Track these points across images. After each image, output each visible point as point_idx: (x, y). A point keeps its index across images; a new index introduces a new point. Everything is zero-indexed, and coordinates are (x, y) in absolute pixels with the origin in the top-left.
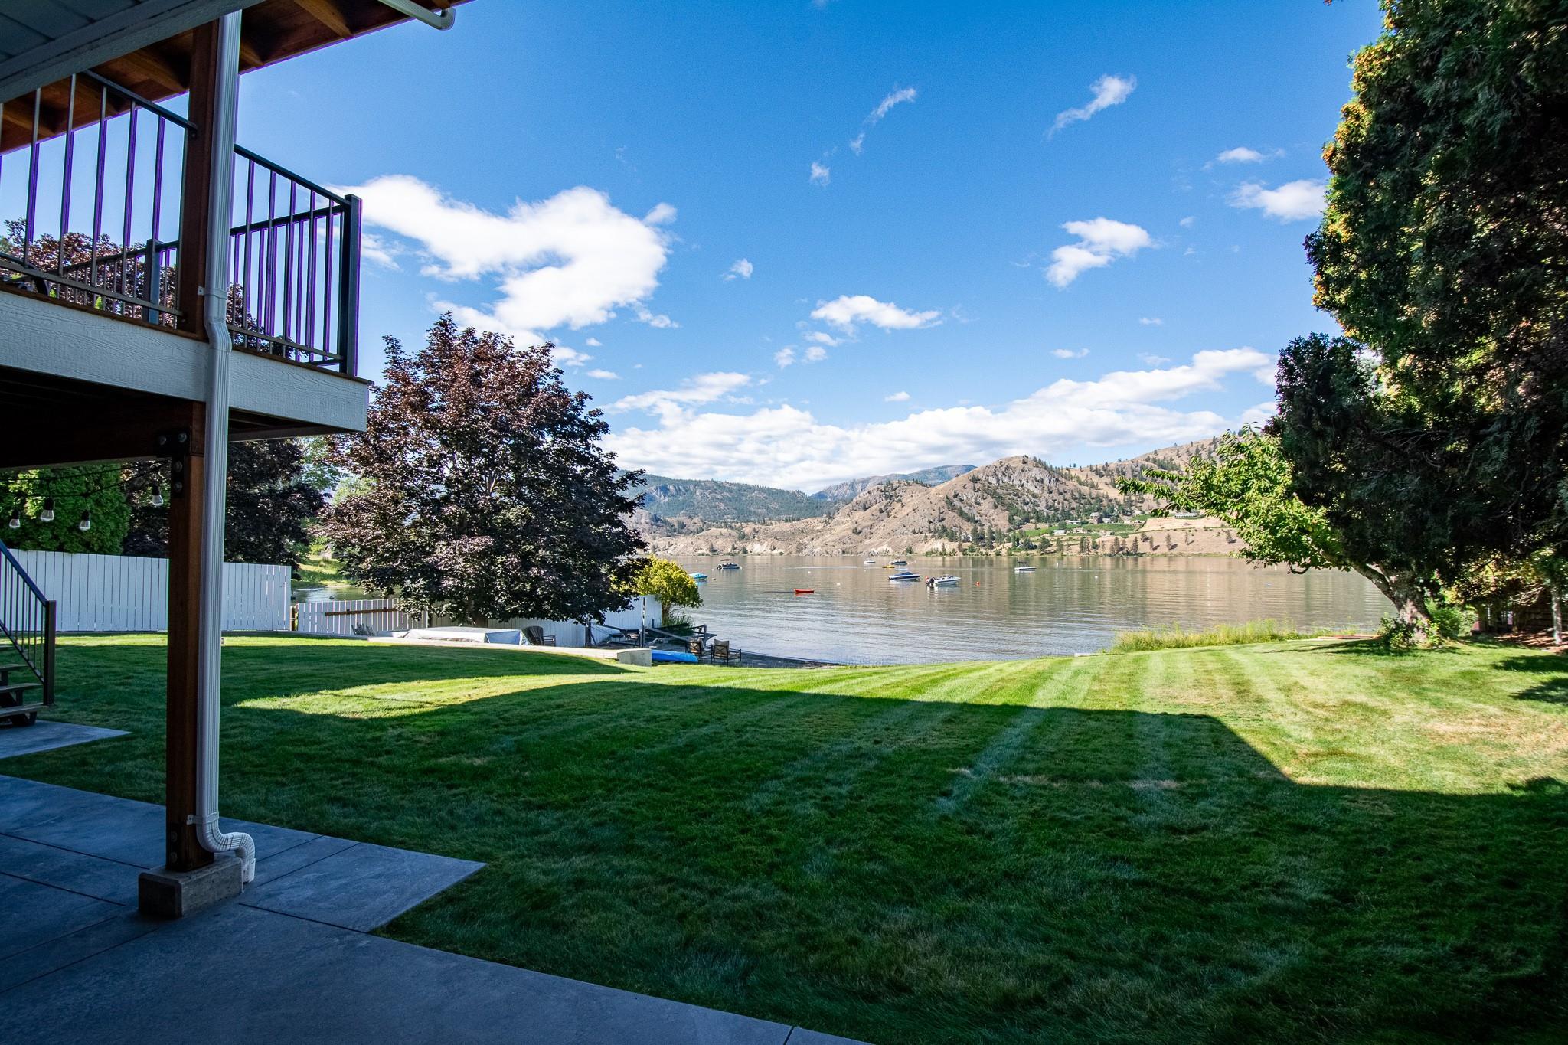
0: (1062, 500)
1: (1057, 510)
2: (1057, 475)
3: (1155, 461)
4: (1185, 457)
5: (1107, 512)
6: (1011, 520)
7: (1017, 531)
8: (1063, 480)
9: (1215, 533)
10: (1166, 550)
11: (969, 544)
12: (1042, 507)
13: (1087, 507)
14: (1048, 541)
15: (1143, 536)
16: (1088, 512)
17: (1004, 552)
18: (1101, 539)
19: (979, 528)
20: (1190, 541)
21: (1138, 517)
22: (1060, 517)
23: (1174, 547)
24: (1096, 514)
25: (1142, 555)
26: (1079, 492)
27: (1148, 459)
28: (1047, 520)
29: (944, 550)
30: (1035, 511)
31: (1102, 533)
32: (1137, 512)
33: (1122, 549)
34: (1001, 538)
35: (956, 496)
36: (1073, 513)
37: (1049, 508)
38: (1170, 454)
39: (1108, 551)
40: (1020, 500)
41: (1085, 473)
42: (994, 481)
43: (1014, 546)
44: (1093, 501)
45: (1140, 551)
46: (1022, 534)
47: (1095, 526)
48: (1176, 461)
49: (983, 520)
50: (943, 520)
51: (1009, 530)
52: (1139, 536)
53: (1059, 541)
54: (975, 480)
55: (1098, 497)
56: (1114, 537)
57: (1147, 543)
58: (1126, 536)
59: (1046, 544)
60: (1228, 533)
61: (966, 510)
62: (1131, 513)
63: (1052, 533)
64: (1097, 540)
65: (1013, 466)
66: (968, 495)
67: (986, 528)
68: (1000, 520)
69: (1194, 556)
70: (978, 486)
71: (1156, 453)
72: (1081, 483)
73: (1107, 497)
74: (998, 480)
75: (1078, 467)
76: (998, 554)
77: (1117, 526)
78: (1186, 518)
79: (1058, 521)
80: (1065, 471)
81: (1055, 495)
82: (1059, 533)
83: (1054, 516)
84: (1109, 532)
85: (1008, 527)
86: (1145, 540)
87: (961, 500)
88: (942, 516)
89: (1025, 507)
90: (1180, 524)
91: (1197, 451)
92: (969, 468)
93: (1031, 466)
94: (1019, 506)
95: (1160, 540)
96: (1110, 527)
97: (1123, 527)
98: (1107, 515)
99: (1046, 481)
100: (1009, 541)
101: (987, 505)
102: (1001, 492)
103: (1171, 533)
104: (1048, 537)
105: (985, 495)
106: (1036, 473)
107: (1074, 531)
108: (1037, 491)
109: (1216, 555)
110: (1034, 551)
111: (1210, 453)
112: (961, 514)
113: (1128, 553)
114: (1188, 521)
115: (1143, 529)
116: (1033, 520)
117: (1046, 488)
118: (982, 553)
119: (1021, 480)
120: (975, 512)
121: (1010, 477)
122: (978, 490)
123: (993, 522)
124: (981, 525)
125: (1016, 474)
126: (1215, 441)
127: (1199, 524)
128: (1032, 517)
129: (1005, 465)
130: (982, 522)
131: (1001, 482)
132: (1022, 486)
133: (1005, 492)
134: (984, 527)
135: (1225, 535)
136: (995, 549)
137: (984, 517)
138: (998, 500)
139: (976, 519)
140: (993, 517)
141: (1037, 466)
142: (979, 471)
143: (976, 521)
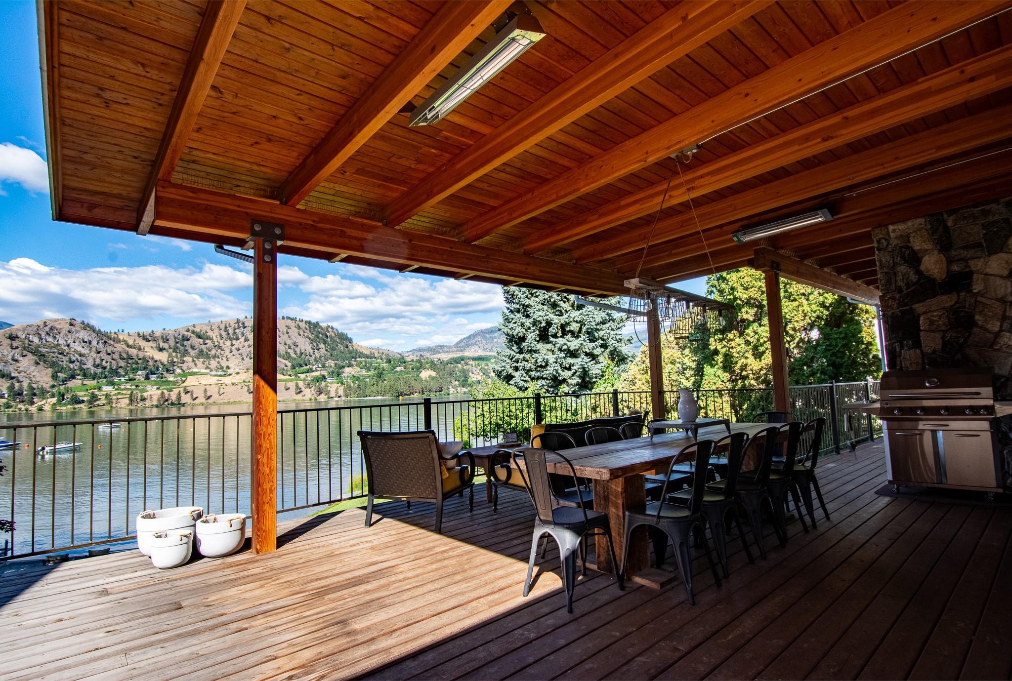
0: (110, 360)
1: (104, 368)
2: (106, 338)
3: (193, 332)
4: (217, 330)
5: (152, 370)
6: (54, 377)
7: (62, 387)
8: (112, 343)
9: (239, 387)
10: (203, 400)
11: (5, 401)
12: (89, 365)
13: (134, 366)
14: (96, 396)
15: (185, 389)
16: (135, 370)
17: (47, 408)
18: (149, 393)
19: (17, 385)
20: (221, 393)
21: (179, 375)
22: (110, 374)
23: (209, 397)
24: (144, 372)
25: (184, 405)
26: (127, 353)
27: (188, 331)
28: (94, 377)
30: (81, 369)
31: (149, 387)
32: (178, 371)
33: (167, 400)
34: (43, 393)
36: (121, 371)
37: (96, 366)
38: (205, 328)
39: (155, 403)
40: (65, 359)
41: (133, 338)
42: (36, 340)
43: (59, 402)
44: (140, 362)
45: (183, 401)
46: (67, 391)
47: (142, 382)
48: (210, 333)
49: (21, 376)
51: (53, 386)
52: (182, 390)
53: (107, 396)
54: (12, 338)
55: (144, 358)
56: (160, 391)
57: (189, 395)
58: (170, 390)
59: (94, 398)
60: (248, 386)
62: (174, 371)
63: (100, 388)
64: (145, 395)
65: (58, 326)
67: (25, 385)
68: (43, 377)
69: (225, 403)
70: (16, 343)
71: (194, 326)
72: (128, 346)
73: (153, 358)
74: (41, 339)
75: (126, 332)
76: (40, 409)
77: (162, 382)
78: (217, 376)
79: (105, 377)
80: (113, 335)
81: (103, 355)
82: (107, 389)
83: (102, 373)
84: (155, 387)
85: (51, 383)
86: (187, 392)
89: (71, 366)
90: (213, 380)
91: (226, 327)
93: (78, 329)
94: (64, 364)
95: (198, 393)
96: (156, 382)
97: (168, 382)
98: (153, 373)
99: (94, 343)
100: (53, 396)
101: (27, 363)
102: (44, 350)
103: (208, 387)
104: (96, 392)
105: (25, 353)
106: (84, 335)
107: (122, 386)
108: (85, 351)
109: (240, 402)
110: (82, 405)
111: (235, 329)
113: (172, 404)
114: (220, 378)
115: (184, 384)
116: (79, 377)
117: (94, 349)
118: (20, 409)
119: (66, 341)
120: (11, 369)
121: (55, 338)
122: (17, 348)
123: (34, 379)
124: (18, 381)
125: (61, 335)
126: (238, 321)
127: (227, 380)
128: (79, 375)
129: (49, 326)
130: (21, 379)
131: (44, 341)
132: (68, 346)
133: (49, 350)
134: (22, 384)
135: (246, 388)
136: (36, 405)
137: (23, 374)
138: (41, 358)
139: (13, 375)
140: (34, 374)
141: (85, 329)
142: (18, 330)
143: (13, 378)
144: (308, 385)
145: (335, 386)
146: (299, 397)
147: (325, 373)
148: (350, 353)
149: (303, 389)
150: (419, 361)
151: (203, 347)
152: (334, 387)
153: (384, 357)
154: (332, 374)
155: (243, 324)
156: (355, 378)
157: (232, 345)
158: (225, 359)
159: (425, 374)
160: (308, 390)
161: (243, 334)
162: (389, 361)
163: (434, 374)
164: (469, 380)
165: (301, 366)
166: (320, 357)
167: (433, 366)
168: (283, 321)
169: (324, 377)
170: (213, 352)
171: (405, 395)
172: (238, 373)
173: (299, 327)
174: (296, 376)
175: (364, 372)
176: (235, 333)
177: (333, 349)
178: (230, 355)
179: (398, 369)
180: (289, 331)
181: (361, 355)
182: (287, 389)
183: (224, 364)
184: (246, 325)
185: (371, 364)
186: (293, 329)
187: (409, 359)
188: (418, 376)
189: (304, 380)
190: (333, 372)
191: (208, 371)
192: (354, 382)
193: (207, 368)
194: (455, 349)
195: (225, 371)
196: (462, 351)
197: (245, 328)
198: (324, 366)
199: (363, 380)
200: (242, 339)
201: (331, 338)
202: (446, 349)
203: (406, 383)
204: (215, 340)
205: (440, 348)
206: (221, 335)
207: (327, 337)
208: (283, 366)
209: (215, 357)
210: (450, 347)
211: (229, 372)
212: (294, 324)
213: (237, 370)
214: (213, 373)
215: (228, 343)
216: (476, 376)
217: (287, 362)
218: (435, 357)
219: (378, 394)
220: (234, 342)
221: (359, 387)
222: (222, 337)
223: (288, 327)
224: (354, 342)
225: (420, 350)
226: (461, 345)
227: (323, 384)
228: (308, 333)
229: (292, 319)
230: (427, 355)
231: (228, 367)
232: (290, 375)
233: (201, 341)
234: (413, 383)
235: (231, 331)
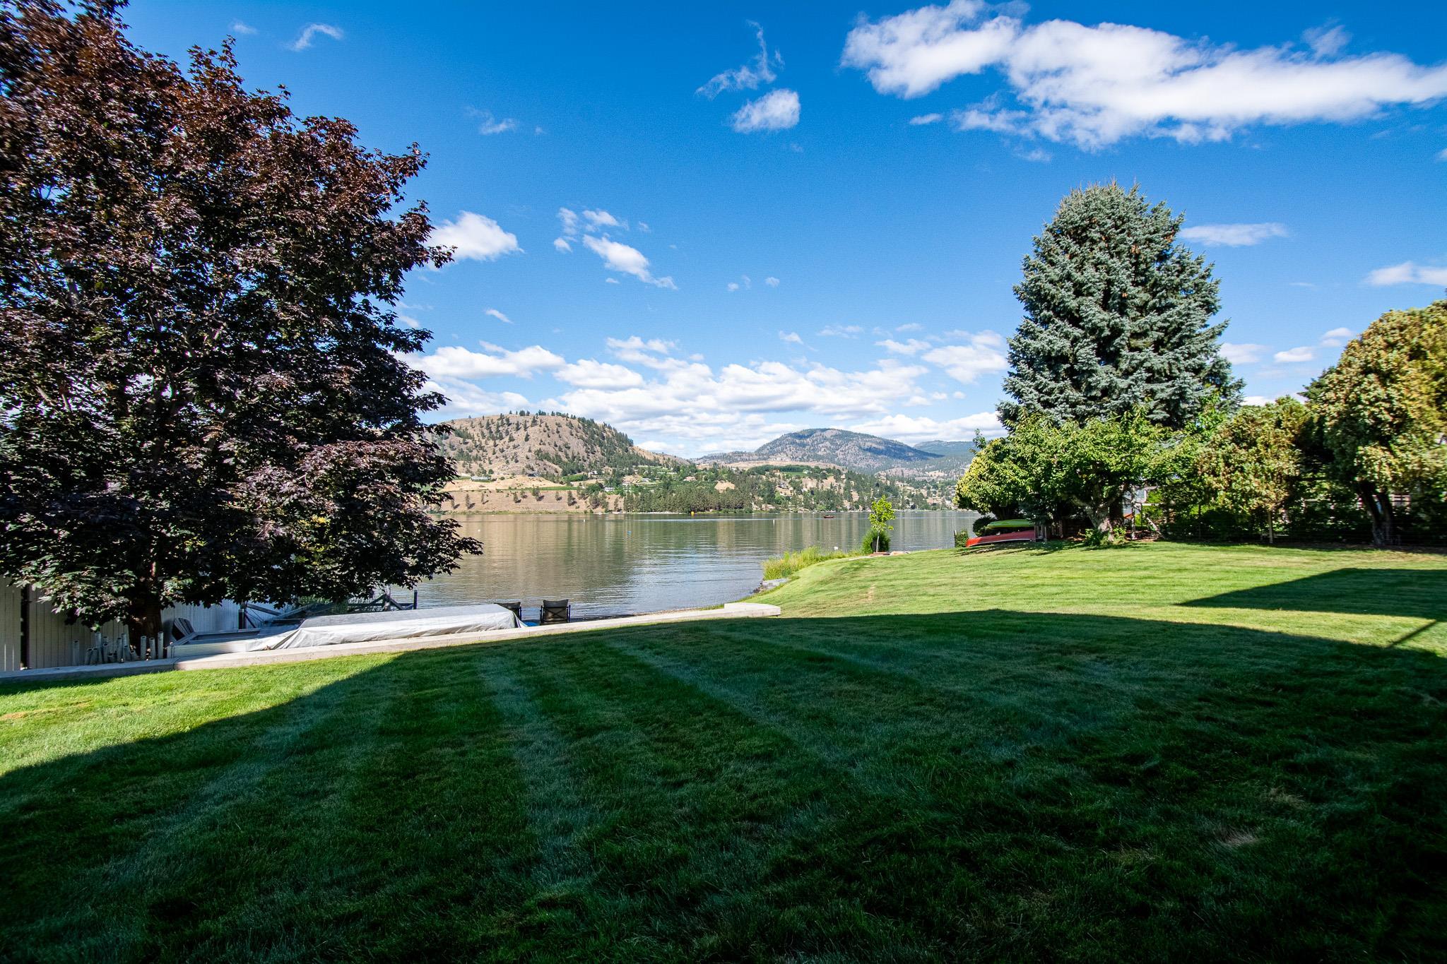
4: (478, 428)
9: (505, 495)
10: (465, 509)
20: (485, 501)
23: (472, 506)
38: (465, 425)
48: (471, 431)
60: (515, 494)
69: (489, 514)
78: (480, 481)
90: (476, 486)
91: (488, 424)
95: (459, 500)
103: (470, 493)
109: (506, 513)
111: (498, 427)
114: (483, 484)
126: (502, 417)
127: (491, 486)
135: (513, 496)
144: (583, 495)
145: (614, 497)
146: (572, 509)
147: (602, 482)
148: (631, 458)
149: (577, 500)
150: (713, 470)
151: (464, 447)
152: (612, 499)
153: (670, 464)
154: (610, 483)
155: (508, 420)
156: (638, 488)
157: (495, 445)
158: (487, 462)
159: (721, 486)
160: (582, 501)
161: (507, 433)
162: (677, 469)
163: (732, 486)
164: (777, 496)
165: (573, 472)
166: (596, 462)
167: (731, 476)
168: (553, 418)
169: (601, 487)
170: (474, 453)
171: (699, 510)
172: (503, 479)
173: (571, 426)
174: (568, 483)
175: (647, 482)
176: (498, 431)
177: (611, 453)
178: (493, 457)
179: (689, 479)
180: (560, 429)
181: (644, 461)
182: (559, 499)
183: (487, 467)
184: (511, 421)
185: (655, 471)
186: (564, 427)
187: (700, 468)
188: (713, 488)
189: (578, 489)
190: (611, 481)
191: (469, 475)
192: (636, 494)
193: (468, 472)
194: (756, 457)
195: (487, 476)
196: (765, 459)
197: (509, 425)
198: (600, 473)
199: (647, 490)
200: (507, 439)
201: (608, 439)
202: (744, 457)
203: (699, 496)
204: (476, 439)
205: (737, 456)
206: (483, 433)
207: (603, 438)
208: (553, 472)
209: (476, 459)
210: (750, 454)
211: (493, 476)
212: (565, 422)
213: (502, 475)
214: (475, 477)
215: (491, 443)
216: (784, 491)
217: (556, 467)
218: (733, 466)
219: (665, 508)
220: (497, 442)
221: (642, 499)
222: (484, 436)
223: (559, 425)
224: (635, 445)
225: (712, 457)
226: (764, 452)
227: (600, 494)
228: (581, 433)
229: (563, 416)
230: (723, 463)
231: (491, 472)
232: (561, 483)
233: (461, 439)
234: (708, 496)
235: (494, 429)
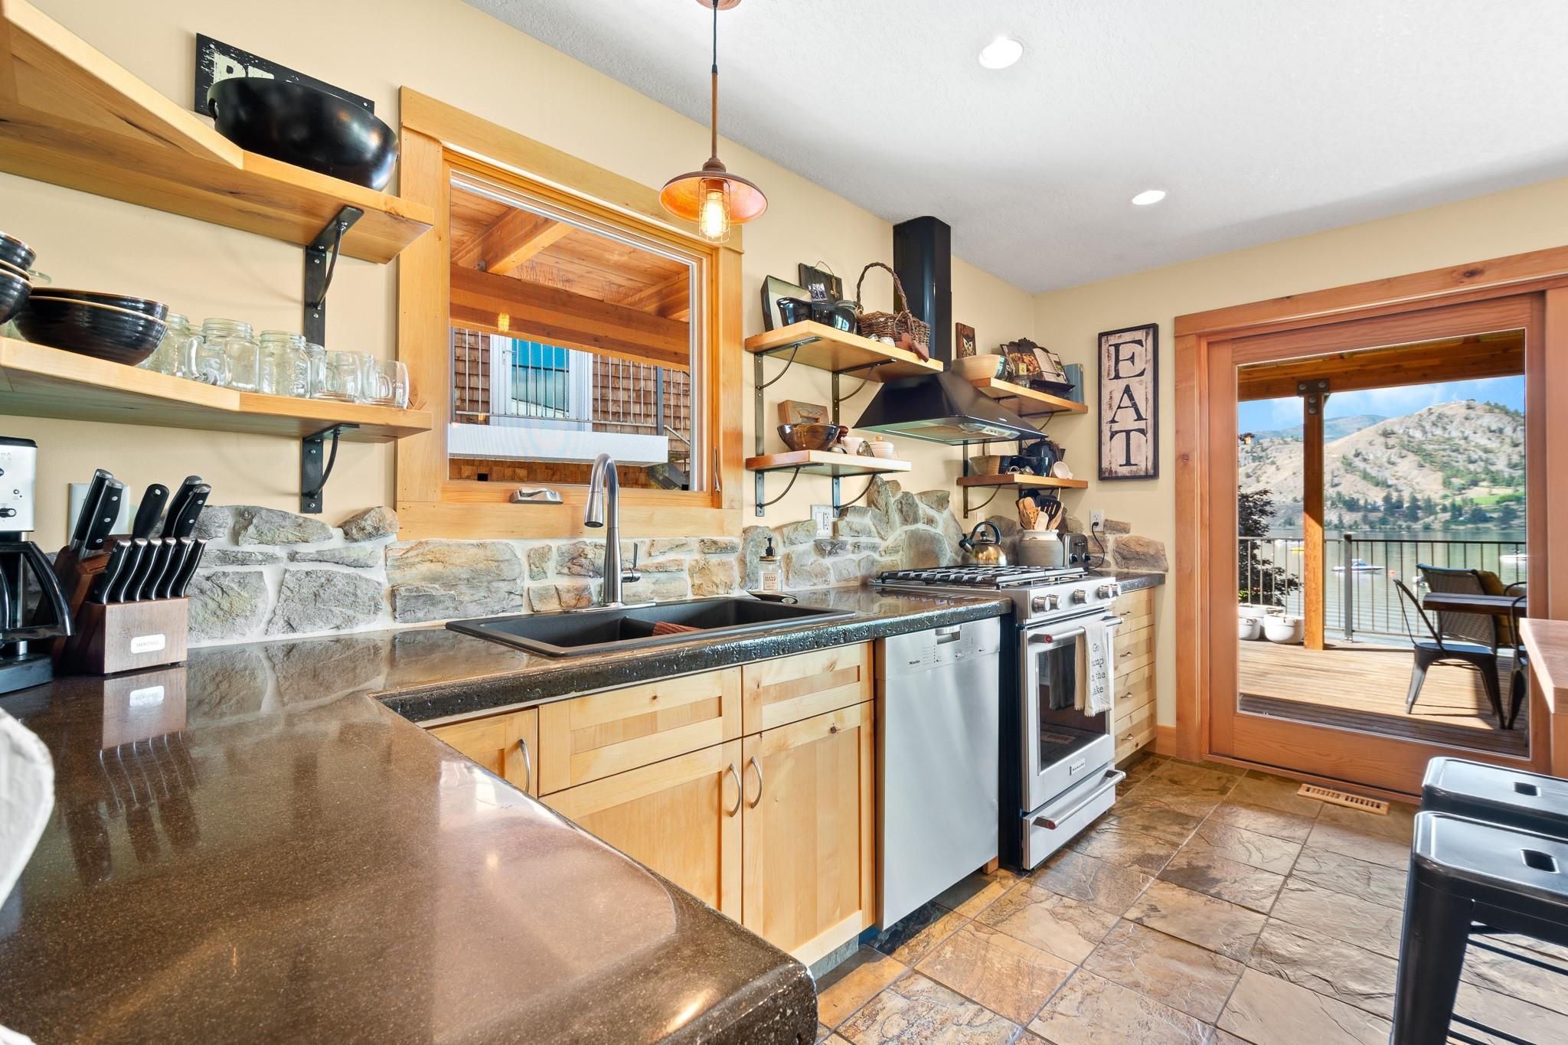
6: (1447, 483)
7: (1458, 498)
11: (1380, 515)
14: (1514, 511)
17: (1437, 526)
19: (1395, 494)
29: (1341, 521)
30: (1488, 472)
35: (1357, 455)
40: (1461, 458)
42: (1418, 435)
43: (1454, 519)
46: (1466, 502)
49: (1401, 485)
50: (1336, 485)
51: (1445, 497)
54: (1386, 434)
61: (1373, 472)
65: (1449, 413)
66: (1378, 452)
67: (1406, 494)
68: (1430, 483)
70: (1391, 441)
74: (1425, 432)
85: (1442, 492)
87: (1365, 460)
88: (1336, 481)
89: (1472, 467)
92: (1373, 419)
93: (1480, 412)
94: (1461, 465)
99: (1508, 431)
101: (1407, 466)
102: (1429, 447)
105: (1404, 452)
106: (1490, 420)
108: (1493, 445)
112: (1366, 476)
116: (1485, 484)
117: (1508, 440)
118: (1400, 527)
119: (1463, 432)
120: (1387, 474)
121: (1445, 429)
122: (1393, 447)
123: (1417, 487)
124: (1397, 490)
125: (1455, 424)
128: (1484, 480)
129: (1436, 414)
130: (1400, 488)
131: (1429, 435)
132: (1466, 438)
133: (1436, 447)
134: (1402, 493)
136: (1421, 522)
137: (1402, 481)
138: (1426, 458)
139: (1390, 482)
140: (1417, 480)
141: (1491, 411)
142: (1393, 424)
143: (1389, 486)
